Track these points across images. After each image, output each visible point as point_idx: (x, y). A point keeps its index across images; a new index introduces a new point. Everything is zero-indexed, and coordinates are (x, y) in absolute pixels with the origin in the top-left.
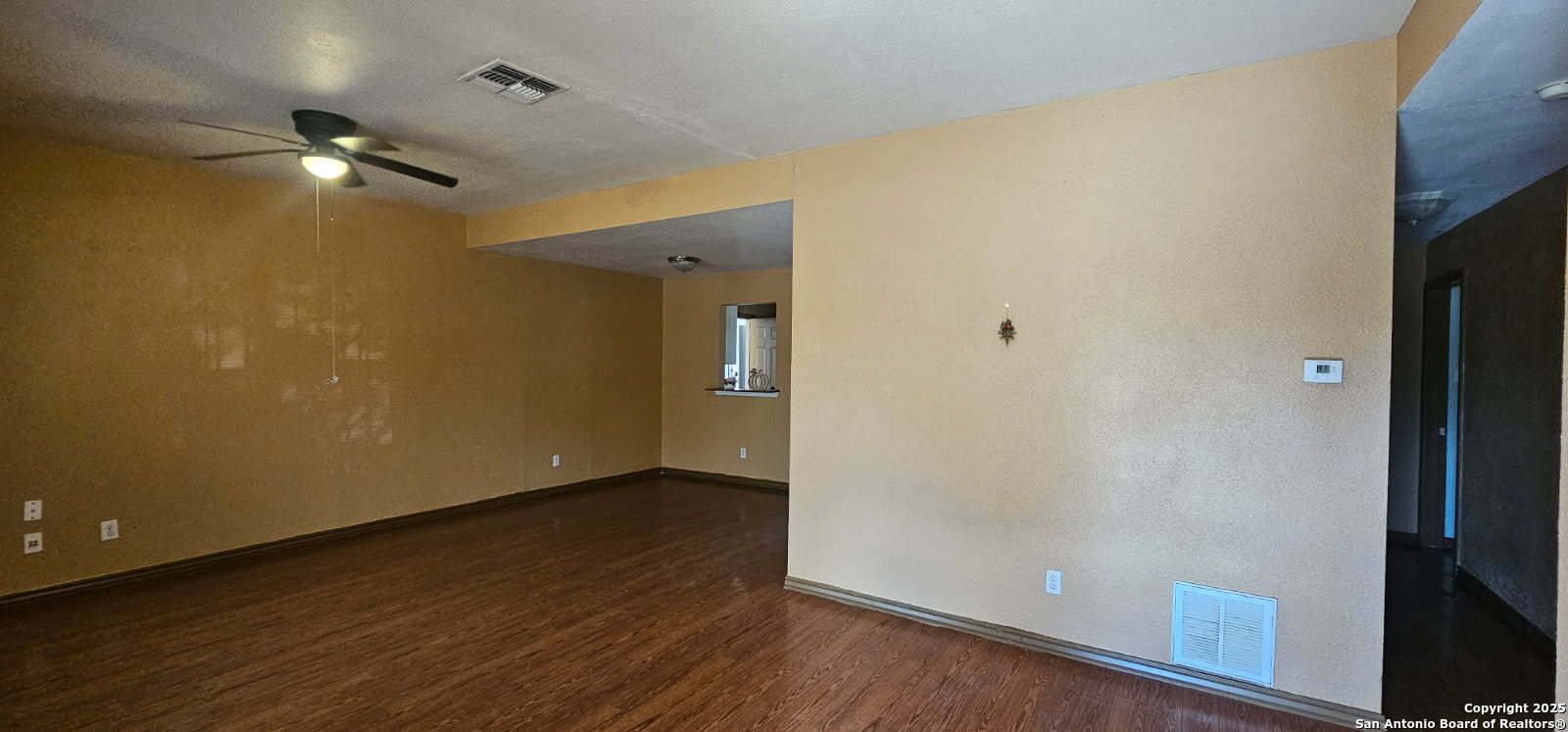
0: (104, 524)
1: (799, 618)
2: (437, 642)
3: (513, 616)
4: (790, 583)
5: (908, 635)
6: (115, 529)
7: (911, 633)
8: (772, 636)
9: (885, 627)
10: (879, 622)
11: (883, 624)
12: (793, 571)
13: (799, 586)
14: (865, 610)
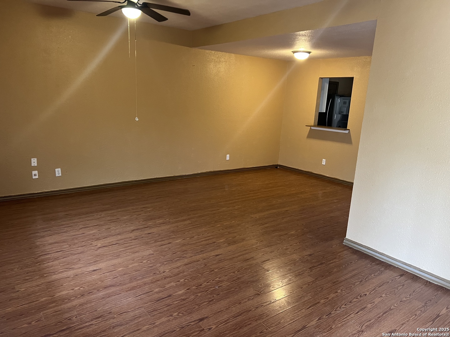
0: (56, 170)
1: (351, 263)
2: (178, 241)
3: (209, 235)
4: (347, 242)
5: (417, 286)
6: (60, 172)
7: (420, 285)
8: (335, 270)
9: (402, 278)
10: (400, 274)
11: (401, 275)
12: (349, 236)
13: (352, 244)
14: (391, 265)
